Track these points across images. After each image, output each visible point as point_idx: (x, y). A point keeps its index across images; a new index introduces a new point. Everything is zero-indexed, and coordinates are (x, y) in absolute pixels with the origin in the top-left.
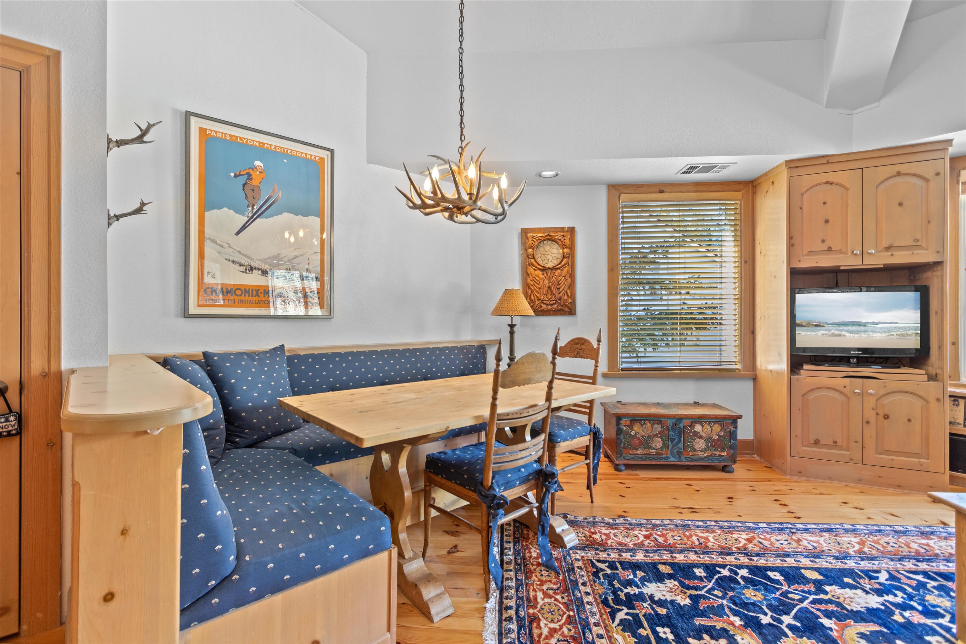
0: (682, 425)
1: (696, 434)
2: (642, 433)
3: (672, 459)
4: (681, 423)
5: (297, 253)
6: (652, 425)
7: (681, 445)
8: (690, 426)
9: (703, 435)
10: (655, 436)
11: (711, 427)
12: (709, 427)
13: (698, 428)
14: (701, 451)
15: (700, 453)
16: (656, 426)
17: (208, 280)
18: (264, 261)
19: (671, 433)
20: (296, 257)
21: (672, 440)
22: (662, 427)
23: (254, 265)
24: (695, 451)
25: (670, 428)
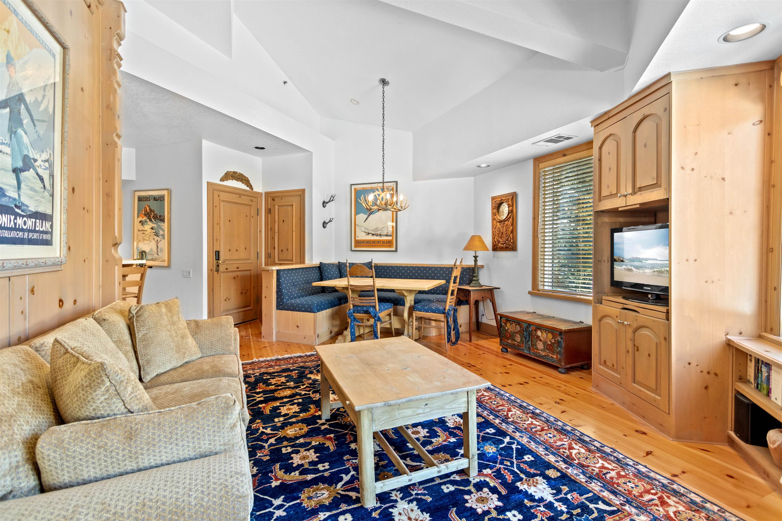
0: (531, 329)
1: (538, 337)
2: (511, 330)
3: (526, 351)
4: (530, 327)
5: (383, 226)
6: (516, 325)
7: (530, 343)
8: (535, 331)
9: (542, 339)
10: (517, 333)
11: (547, 334)
12: (545, 334)
13: (539, 333)
14: (541, 351)
15: (541, 352)
16: (517, 326)
17: (357, 239)
18: (372, 230)
19: (525, 333)
20: (383, 228)
21: (526, 338)
22: (520, 328)
23: (370, 232)
24: (538, 349)
25: (524, 329)
